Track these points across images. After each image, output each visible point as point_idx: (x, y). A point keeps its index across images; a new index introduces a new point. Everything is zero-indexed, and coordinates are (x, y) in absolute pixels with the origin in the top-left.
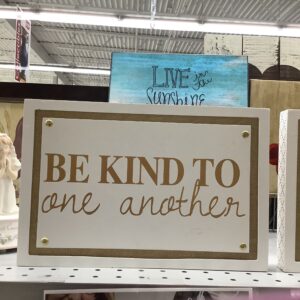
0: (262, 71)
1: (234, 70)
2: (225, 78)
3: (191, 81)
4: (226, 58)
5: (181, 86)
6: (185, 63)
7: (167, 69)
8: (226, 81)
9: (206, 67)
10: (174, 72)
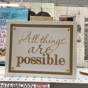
0: (36, 14)
1: (24, 13)
2: (21, 15)
3: (10, 16)
4: (22, 9)
5: (7, 18)
6: (9, 11)
7: (3, 13)
8: (21, 16)
9: (15, 12)
10: (5, 14)
